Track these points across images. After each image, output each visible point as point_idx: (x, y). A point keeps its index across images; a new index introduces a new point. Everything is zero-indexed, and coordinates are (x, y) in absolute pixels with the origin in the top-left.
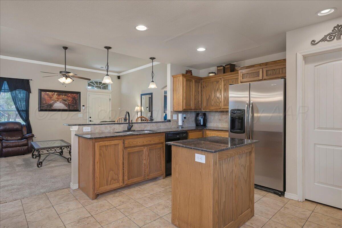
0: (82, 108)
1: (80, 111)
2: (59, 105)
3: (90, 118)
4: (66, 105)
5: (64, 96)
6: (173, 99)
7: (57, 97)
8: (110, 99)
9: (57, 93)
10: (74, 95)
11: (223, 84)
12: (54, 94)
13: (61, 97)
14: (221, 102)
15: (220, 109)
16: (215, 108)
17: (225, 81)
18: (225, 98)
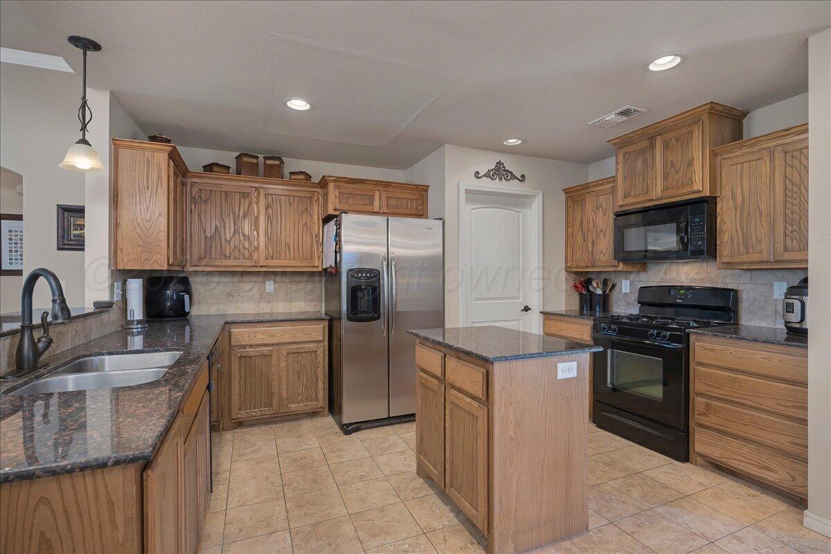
11: (262, 201)
14: (257, 248)
15: (254, 266)
16: (236, 263)
17: (270, 197)
18: (269, 240)
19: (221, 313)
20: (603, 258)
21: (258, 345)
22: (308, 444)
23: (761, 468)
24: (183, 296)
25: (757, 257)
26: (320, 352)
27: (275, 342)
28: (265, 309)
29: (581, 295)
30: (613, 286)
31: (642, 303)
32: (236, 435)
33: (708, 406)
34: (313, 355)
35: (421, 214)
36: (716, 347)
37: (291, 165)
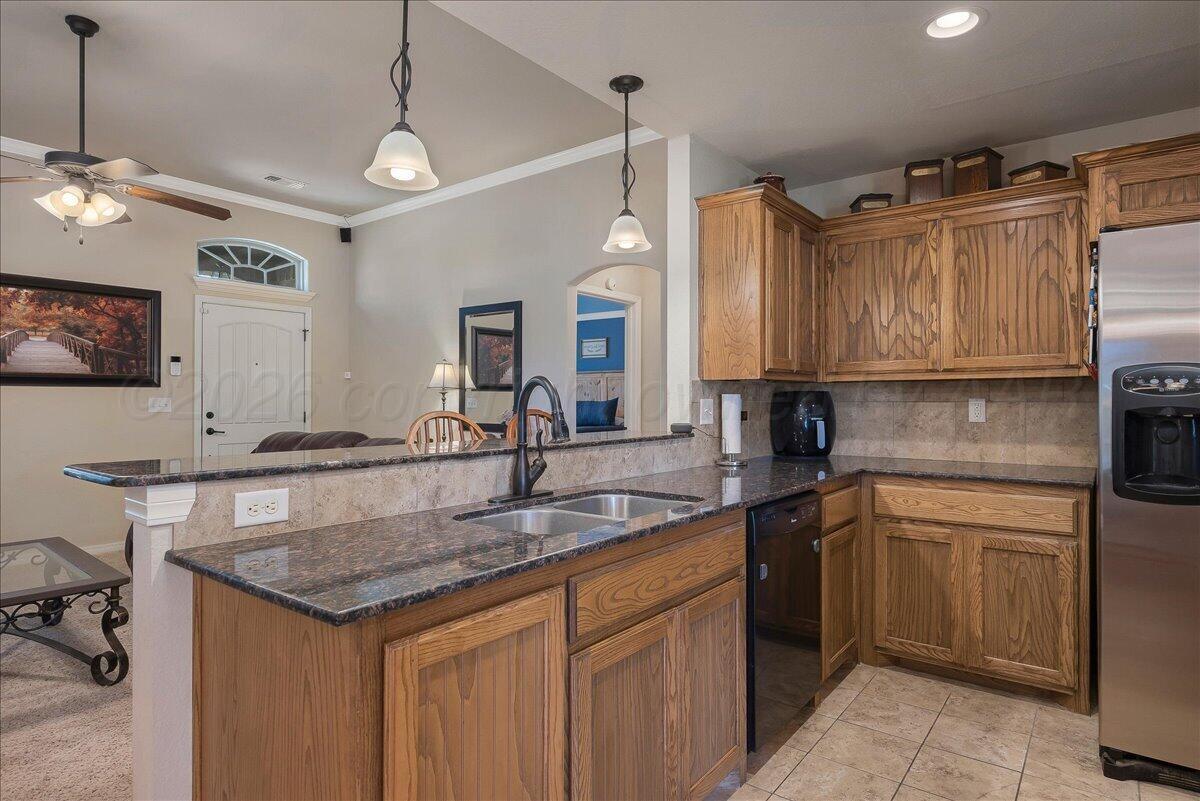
0: (169, 371)
1: (159, 386)
2: (41, 352)
3: (210, 415)
4: (81, 352)
5: (70, 309)
6: (702, 318)
7: (30, 309)
8: (305, 331)
9: (30, 292)
10: (129, 304)
11: (948, 244)
12: (15, 296)
13: (55, 311)
14: (936, 337)
15: (931, 371)
16: (899, 365)
17: (964, 234)
18: (961, 317)
19: (885, 455)
21: (924, 522)
22: (996, 753)
24: (815, 422)
26: (1066, 559)
27: (958, 520)
28: (969, 454)
32: (878, 677)
34: (1047, 563)
37: (1014, 156)
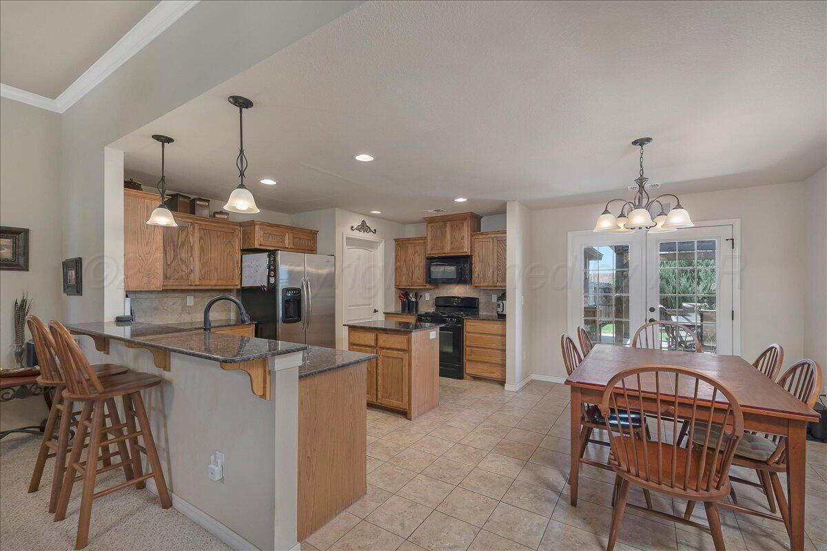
14: (193, 271)
15: (190, 285)
17: (202, 231)
18: (202, 265)
20: (419, 281)
23: (490, 373)
25: (487, 284)
28: (186, 319)
29: (403, 302)
30: (421, 296)
31: (437, 306)
33: (471, 350)
35: (312, 250)
36: (476, 324)
